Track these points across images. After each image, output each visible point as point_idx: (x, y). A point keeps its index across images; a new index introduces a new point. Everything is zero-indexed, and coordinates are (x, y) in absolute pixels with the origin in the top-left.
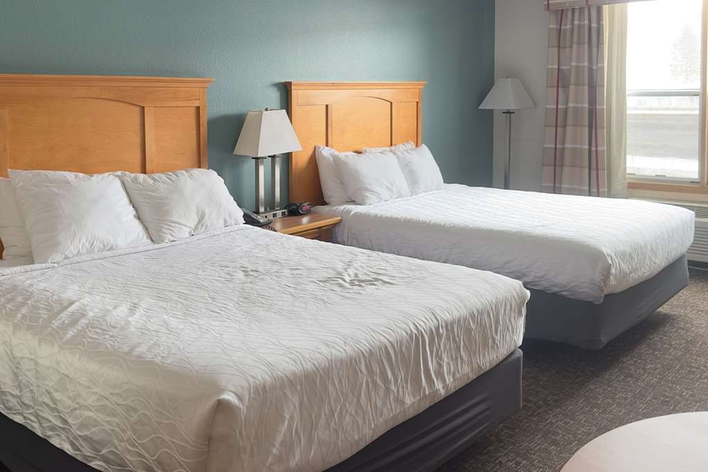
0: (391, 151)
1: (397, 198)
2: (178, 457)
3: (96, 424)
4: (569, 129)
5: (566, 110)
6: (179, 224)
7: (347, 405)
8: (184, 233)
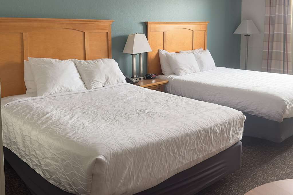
0: (192, 52)
1: (194, 73)
2: (80, 181)
3: (51, 165)
4: (275, 43)
5: (273, 35)
6: (98, 82)
7: (156, 163)
8: (100, 85)
